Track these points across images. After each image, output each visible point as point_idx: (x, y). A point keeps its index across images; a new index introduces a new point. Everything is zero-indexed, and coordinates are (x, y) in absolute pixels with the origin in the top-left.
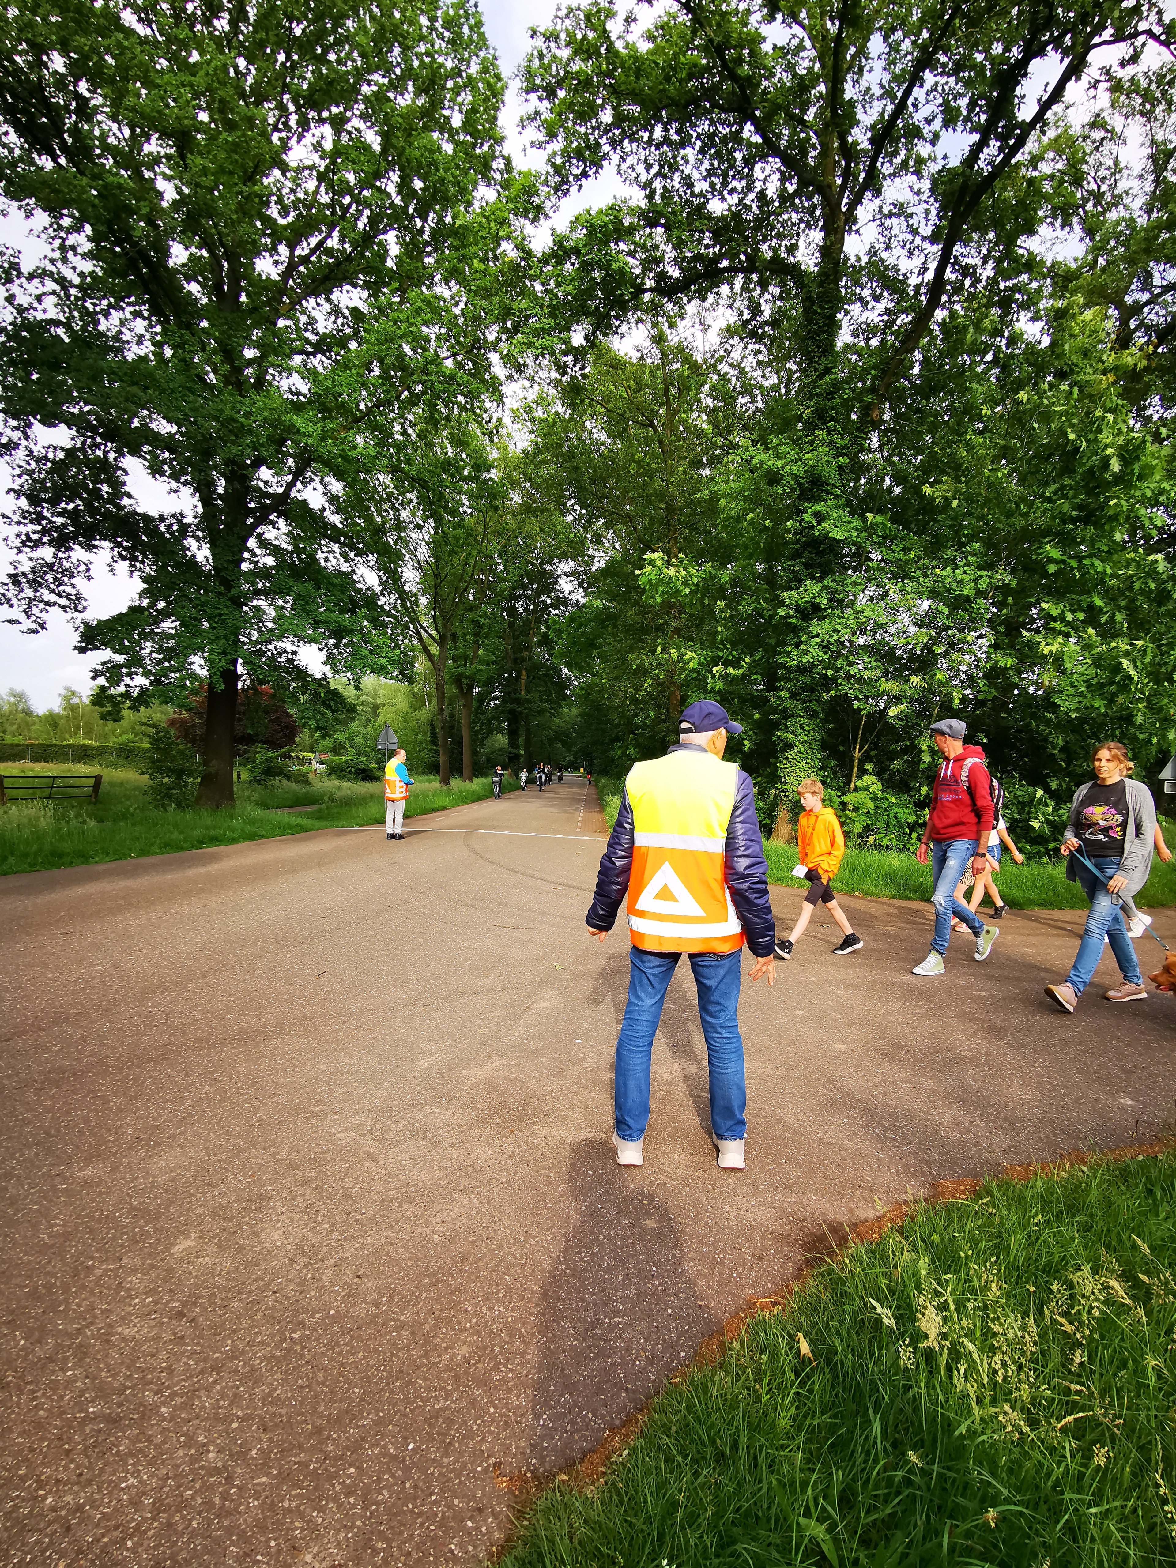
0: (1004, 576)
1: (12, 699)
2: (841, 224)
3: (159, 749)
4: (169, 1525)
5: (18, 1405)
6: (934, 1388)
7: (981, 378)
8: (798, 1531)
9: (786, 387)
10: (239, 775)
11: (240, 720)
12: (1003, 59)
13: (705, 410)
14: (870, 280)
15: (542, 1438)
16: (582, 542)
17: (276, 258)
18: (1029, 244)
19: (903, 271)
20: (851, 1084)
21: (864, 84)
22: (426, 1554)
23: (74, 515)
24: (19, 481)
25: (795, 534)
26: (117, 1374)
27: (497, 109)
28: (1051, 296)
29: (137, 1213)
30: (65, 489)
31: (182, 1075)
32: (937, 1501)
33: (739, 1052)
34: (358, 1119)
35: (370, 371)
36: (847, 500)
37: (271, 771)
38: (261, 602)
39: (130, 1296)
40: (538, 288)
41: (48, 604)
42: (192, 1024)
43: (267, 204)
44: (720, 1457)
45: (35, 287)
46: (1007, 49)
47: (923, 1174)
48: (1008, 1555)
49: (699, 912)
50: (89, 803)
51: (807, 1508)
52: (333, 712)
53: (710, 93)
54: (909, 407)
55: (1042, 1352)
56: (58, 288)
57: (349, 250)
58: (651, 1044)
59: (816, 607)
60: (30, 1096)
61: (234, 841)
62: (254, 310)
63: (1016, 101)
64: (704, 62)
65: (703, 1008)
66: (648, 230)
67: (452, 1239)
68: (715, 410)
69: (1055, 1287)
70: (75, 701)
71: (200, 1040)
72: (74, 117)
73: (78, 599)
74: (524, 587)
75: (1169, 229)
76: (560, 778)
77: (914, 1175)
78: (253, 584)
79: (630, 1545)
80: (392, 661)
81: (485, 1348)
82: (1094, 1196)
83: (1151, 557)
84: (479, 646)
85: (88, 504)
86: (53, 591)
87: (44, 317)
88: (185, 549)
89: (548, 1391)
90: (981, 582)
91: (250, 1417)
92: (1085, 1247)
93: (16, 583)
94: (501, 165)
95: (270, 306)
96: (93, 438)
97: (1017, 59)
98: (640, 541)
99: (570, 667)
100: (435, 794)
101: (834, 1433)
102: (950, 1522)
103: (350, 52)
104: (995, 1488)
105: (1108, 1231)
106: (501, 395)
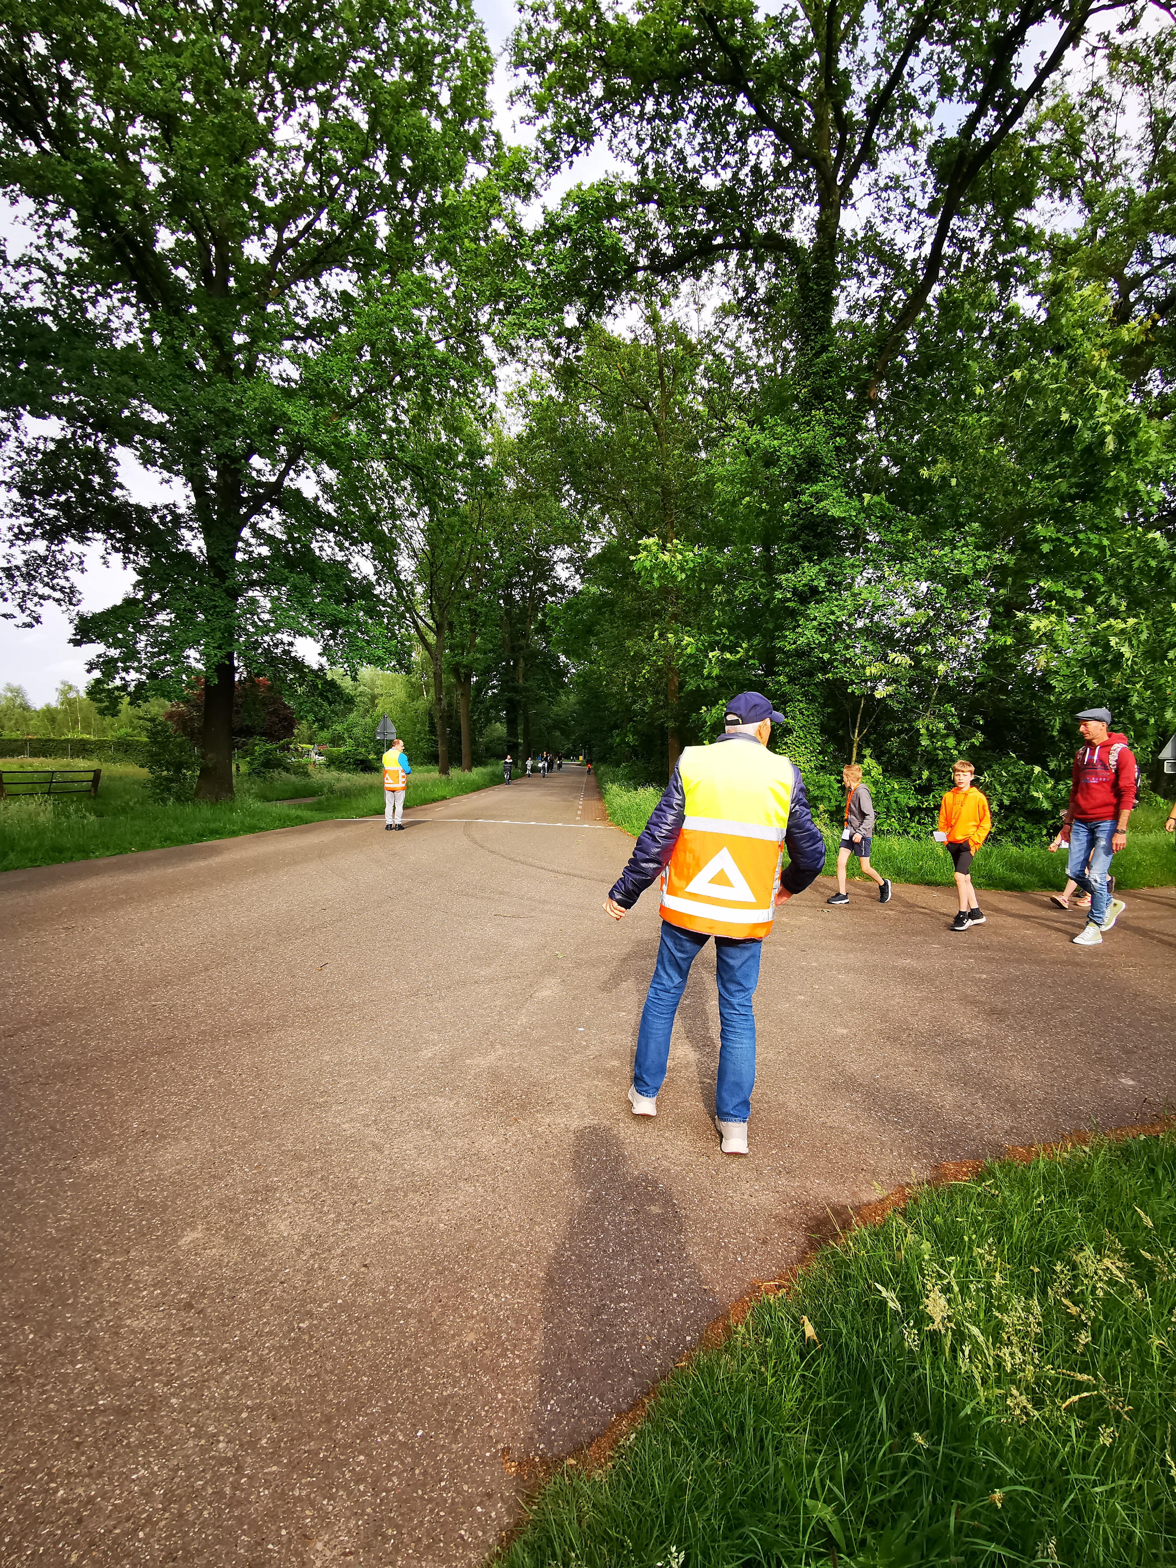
0: (1002, 556)
1: (9, 694)
2: (837, 198)
3: (157, 742)
4: (181, 1515)
5: (28, 1398)
6: (939, 1369)
7: (977, 356)
8: (805, 1513)
9: (783, 366)
10: (238, 767)
11: (238, 712)
12: (1000, 25)
13: (701, 392)
14: (867, 256)
15: (550, 1423)
16: (578, 528)
17: (264, 241)
18: (1024, 218)
19: (900, 245)
20: (854, 1069)
21: (858, 54)
22: (436, 1541)
23: (66, 507)
24: (10, 473)
25: (793, 516)
26: (126, 1366)
27: (485, 84)
28: (1050, 269)
29: (144, 1205)
30: (56, 481)
31: (186, 1068)
32: (943, 1482)
34: (362, 1110)
35: (361, 356)
36: (844, 481)
37: (270, 764)
38: (256, 594)
39: (138, 1289)
40: (530, 267)
41: (42, 597)
42: (196, 1017)
43: (254, 186)
44: (727, 1439)
45: (21, 276)
46: (1003, 17)
47: (925, 1156)
48: (1014, 1534)
50: (89, 798)
51: (814, 1490)
52: (331, 703)
53: (701, 65)
54: (906, 385)
55: (1046, 1332)
56: (44, 276)
57: (338, 232)
59: (814, 590)
60: (35, 1091)
61: (234, 833)
62: (242, 295)
63: (1013, 69)
64: (696, 32)
66: (640, 207)
67: (458, 1228)
68: (710, 391)
69: (1058, 1268)
70: (72, 695)
71: (203, 1033)
72: (57, 101)
73: (72, 592)
74: (521, 575)
75: (1169, 200)
77: (916, 1158)
78: (248, 574)
79: (638, 1528)
80: (389, 652)
81: (492, 1335)
82: (1096, 1177)
83: (1150, 536)
84: (476, 635)
85: (80, 495)
86: (47, 585)
87: (31, 305)
88: (179, 540)
89: (555, 1376)
90: (979, 562)
91: (260, 1406)
92: (1088, 1227)
93: (10, 577)
94: (491, 142)
95: (259, 291)
96: (84, 429)
97: (1014, 27)
98: (636, 525)
99: (567, 654)
100: (434, 784)
101: (839, 1415)
102: (956, 1503)
103: (336, 28)
104: (1001, 1468)
105: (1111, 1210)
106: (494, 379)
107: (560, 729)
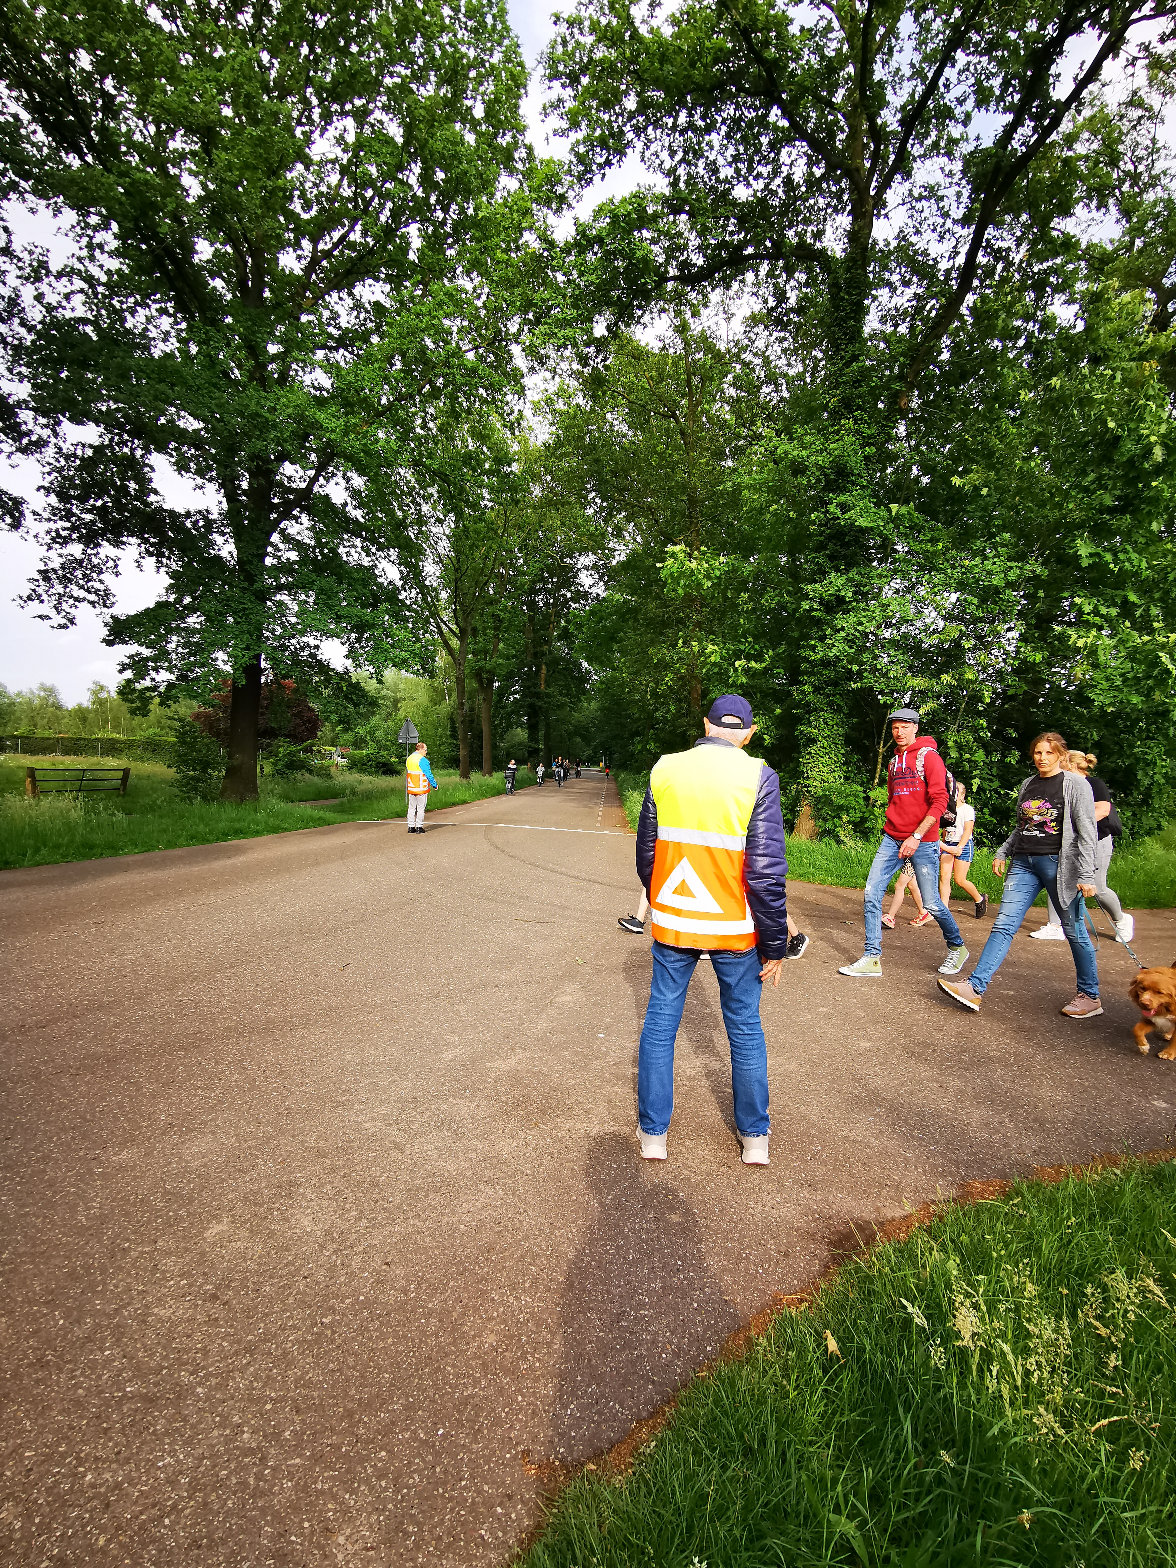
0: (1035, 567)
1: (43, 694)
2: (870, 208)
3: (185, 743)
4: (205, 1504)
5: (58, 1383)
6: (966, 1388)
7: (1013, 364)
8: (828, 1528)
9: (812, 375)
10: (262, 768)
11: (263, 714)
12: (1037, 37)
13: (728, 400)
14: (899, 265)
15: (570, 1427)
16: (603, 535)
17: (299, 252)
18: (1062, 226)
19: (933, 255)
20: (877, 1083)
21: (893, 65)
22: (457, 1539)
23: (102, 512)
24: (49, 479)
25: (820, 525)
26: (154, 1354)
27: (519, 97)
28: (1086, 278)
29: (171, 1197)
30: (93, 486)
31: (212, 1063)
32: (968, 1501)
33: (761, 1049)
34: (384, 1110)
35: (392, 365)
36: (873, 490)
37: (294, 765)
38: (284, 597)
39: (165, 1278)
40: (560, 278)
41: (77, 599)
42: (221, 1013)
43: (291, 199)
44: (748, 1451)
45: (63, 287)
46: (1042, 27)
47: (951, 1174)
48: (1040, 1556)
49: (717, 909)
50: (118, 796)
51: (837, 1505)
52: (356, 706)
53: (736, 77)
54: (937, 394)
55: (1076, 1355)
56: (85, 286)
57: (371, 243)
58: (673, 1038)
59: (841, 600)
60: (66, 1081)
61: (257, 833)
62: (277, 305)
63: (1051, 80)
64: (730, 45)
65: (725, 1005)
66: (671, 217)
67: (478, 1229)
68: (738, 400)
69: (1089, 1291)
70: (103, 695)
71: (229, 1028)
72: (100, 115)
73: (106, 595)
74: (544, 581)
76: (578, 774)
77: (942, 1175)
78: (277, 578)
79: (659, 1536)
80: (414, 655)
81: (512, 1337)
82: (1127, 1200)
84: (499, 640)
85: (116, 501)
86: (82, 587)
87: (72, 315)
88: (212, 544)
89: (575, 1381)
90: (1010, 573)
91: (283, 1399)
92: (1120, 1251)
93: (47, 579)
94: (524, 155)
95: (294, 301)
96: (121, 436)
97: (1052, 38)
98: (662, 534)
99: (589, 660)
100: (455, 788)
101: (862, 1432)
102: (982, 1523)
103: (373, 44)
104: (1028, 1489)
105: (1143, 1234)
106: (523, 388)
107: (581, 736)
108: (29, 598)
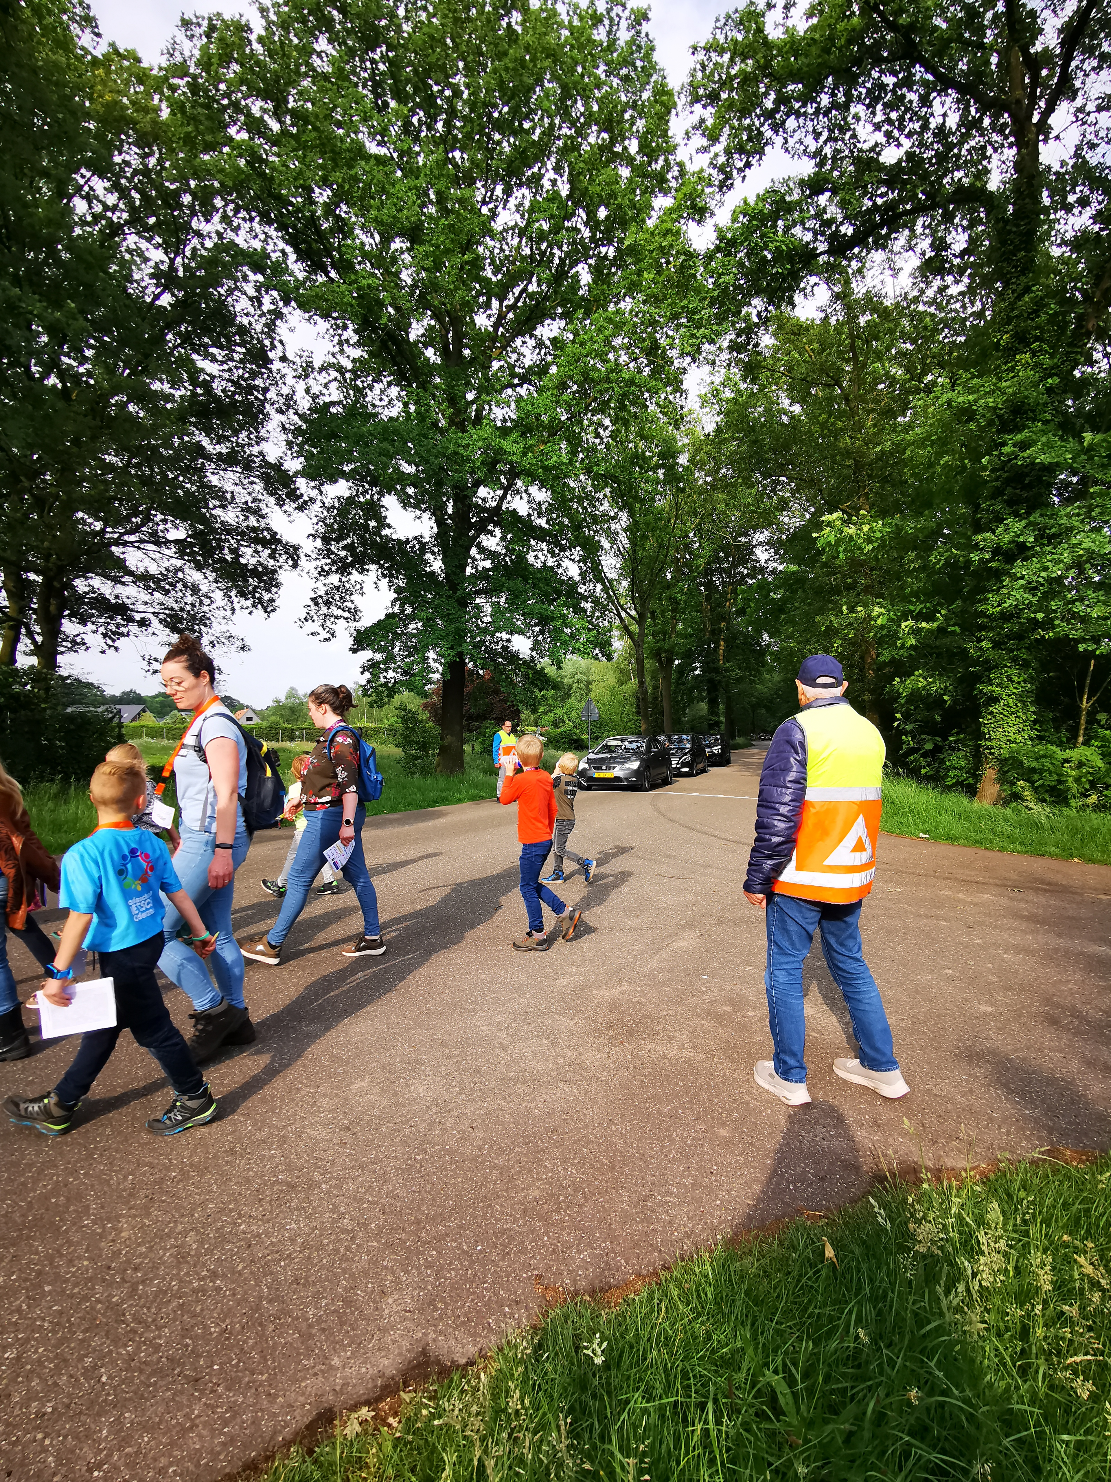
2: (1034, 135)
4: (309, 1258)
10: (473, 747)
15: (579, 1267)
17: (490, 312)
22: (470, 1320)
23: (350, 548)
24: (316, 528)
25: (992, 471)
26: (301, 1158)
34: (499, 1018)
38: (481, 601)
39: (319, 1111)
41: (337, 617)
43: (484, 267)
45: (323, 378)
47: (1040, 1138)
56: (337, 375)
57: (546, 290)
59: (1020, 547)
62: (473, 360)
67: (549, 1115)
74: (720, 561)
78: (475, 585)
81: (553, 1195)
84: (677, 621)
85: (361, 537)
86: (339, 607)
87: (330, 400)
88: (425, 563)
91: (377, 1203)
93: (316, 604)
94: (676, 173)
96: (363, 486)
107: (765, 707)
108: (306, 620)
